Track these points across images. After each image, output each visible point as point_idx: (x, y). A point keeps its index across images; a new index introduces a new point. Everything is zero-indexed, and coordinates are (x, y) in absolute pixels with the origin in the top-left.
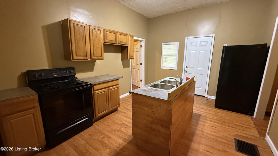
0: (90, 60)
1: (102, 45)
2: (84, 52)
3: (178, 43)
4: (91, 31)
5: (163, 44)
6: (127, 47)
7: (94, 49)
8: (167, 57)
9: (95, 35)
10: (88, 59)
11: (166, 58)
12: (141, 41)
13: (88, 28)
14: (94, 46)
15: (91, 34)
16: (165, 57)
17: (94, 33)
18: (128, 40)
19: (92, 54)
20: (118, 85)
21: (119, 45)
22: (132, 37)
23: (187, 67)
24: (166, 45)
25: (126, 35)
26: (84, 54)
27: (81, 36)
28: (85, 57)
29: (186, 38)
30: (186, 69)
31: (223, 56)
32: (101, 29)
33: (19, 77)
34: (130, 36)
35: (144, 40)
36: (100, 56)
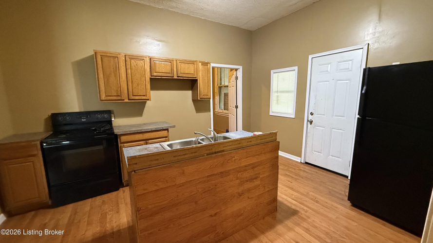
0: (127, 101)
1: (148, 79)
2: (117, 90)
3: (296, 68)
4: (128, 63)
5: (272, 72)
6: (197, 80)
7: (134, 86)
8: (279, 94)
9: (134, 68)
10: (124, 100)
11: (278, 96)
12: (236, 70)
13: (124, 58)
14: (134, 82)
15: (128, 67)
16: (276, 94)
17: (132, 65)
18: (197, 70)
19: (131, 93)
20: (166, 137)
21: (180, 78)
22: (205, 64)
23: (312, 114)
24: (277, 74)
25: (193, 62)
26: (117, 93)
27: (112, 70)
28: (119, 98)
29: (310, 57)
30: (311, 117)
31: (363, 92)
32: (145, 58)
33: (46, 120)
34: (200, 64)
35: (241, 68)
36: (144, 96)
